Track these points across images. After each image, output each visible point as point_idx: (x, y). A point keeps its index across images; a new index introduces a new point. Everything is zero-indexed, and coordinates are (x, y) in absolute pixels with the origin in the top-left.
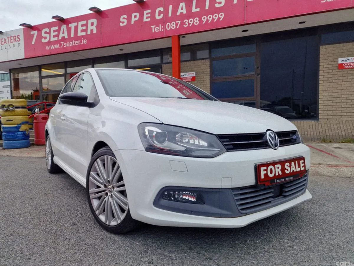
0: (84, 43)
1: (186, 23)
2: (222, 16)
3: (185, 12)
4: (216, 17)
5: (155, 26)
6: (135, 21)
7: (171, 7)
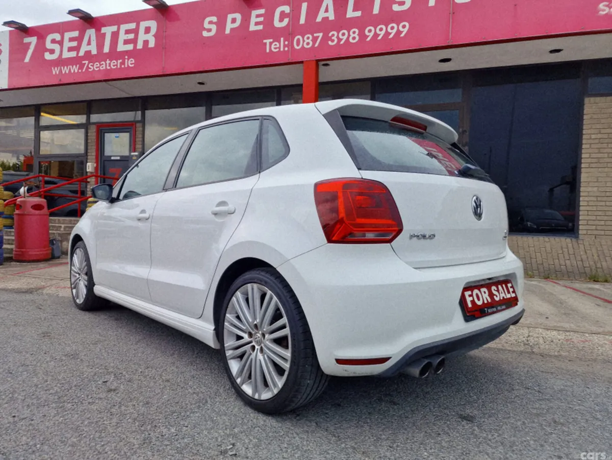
0: (128, 65)
1: (333, 38)
2: (405, 28)
3: (332, 17)
4: (392, 29)
5: (271, 40)
7: (304, 6)
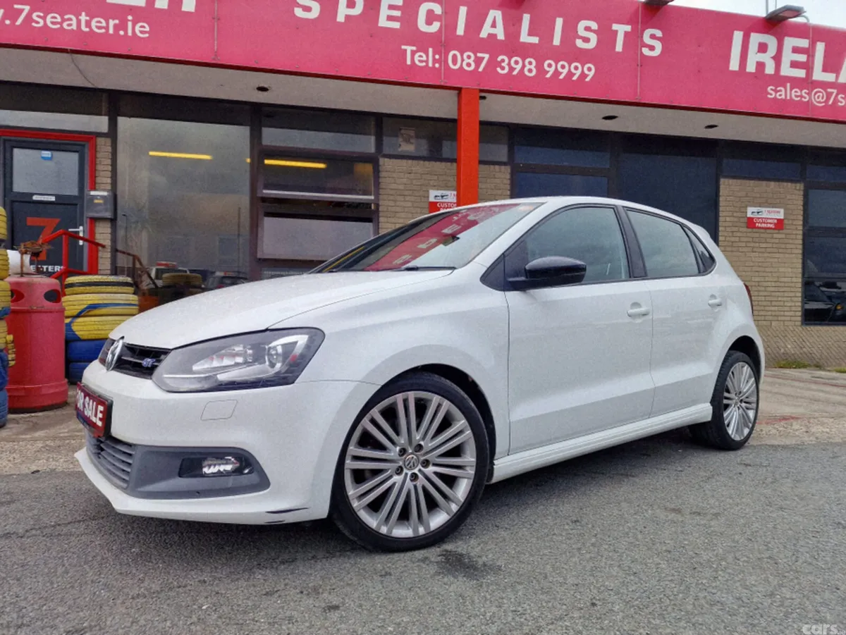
1: (503, 64)
2: (590, 71)
3: (501, 36)
4: (577, 69)
5: (414, 48)
6: (347, 17)
7: (463, 11)
